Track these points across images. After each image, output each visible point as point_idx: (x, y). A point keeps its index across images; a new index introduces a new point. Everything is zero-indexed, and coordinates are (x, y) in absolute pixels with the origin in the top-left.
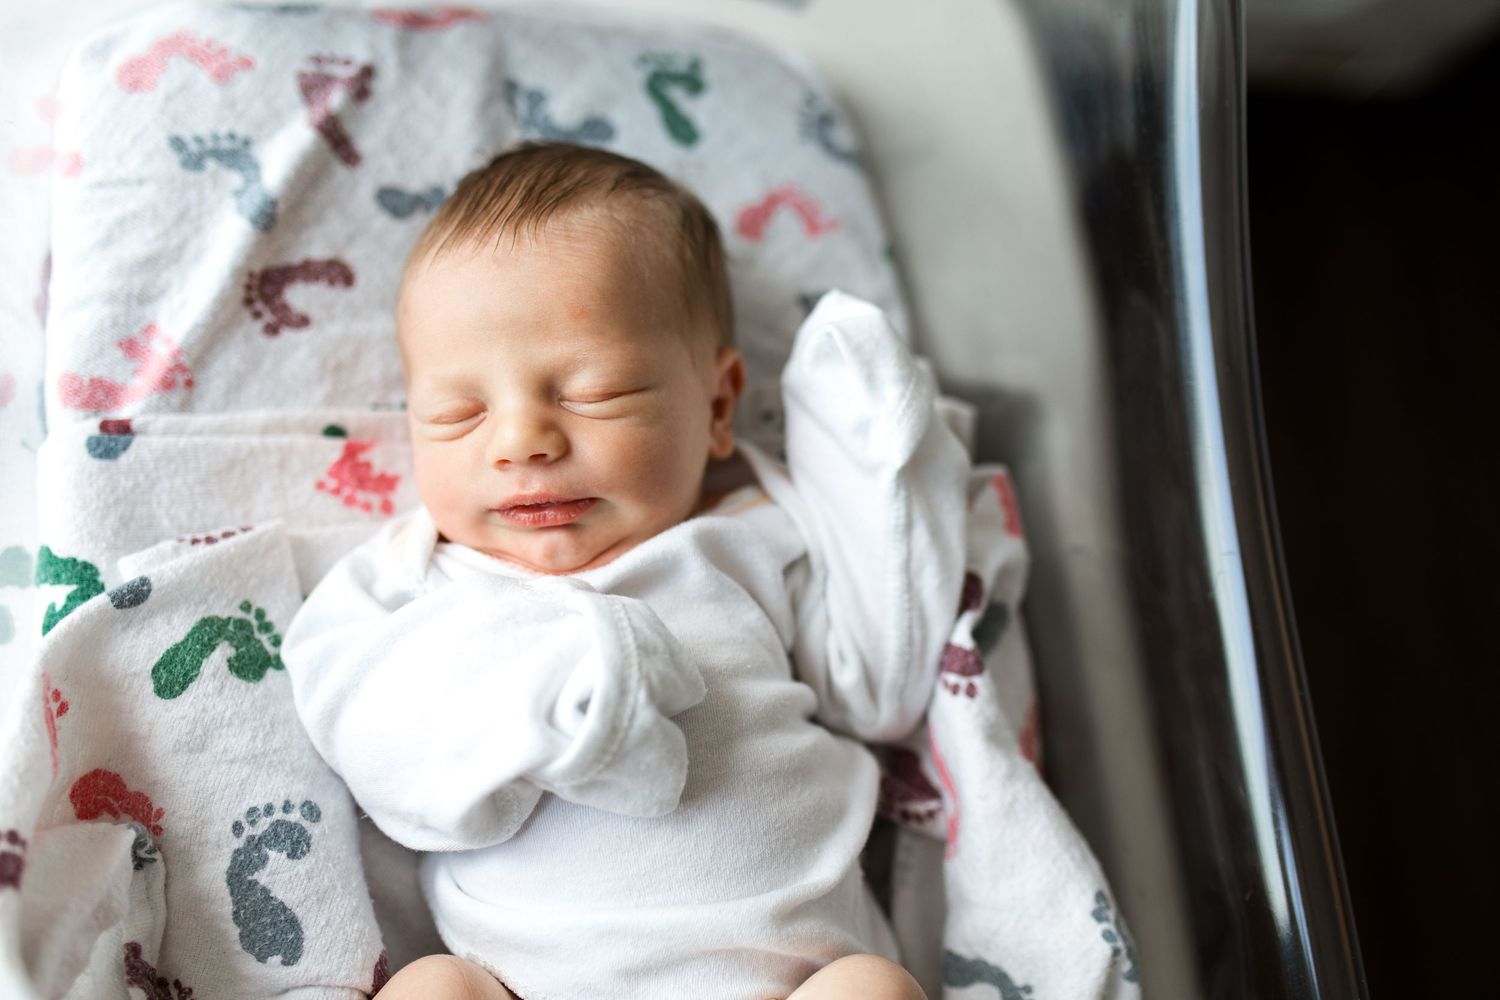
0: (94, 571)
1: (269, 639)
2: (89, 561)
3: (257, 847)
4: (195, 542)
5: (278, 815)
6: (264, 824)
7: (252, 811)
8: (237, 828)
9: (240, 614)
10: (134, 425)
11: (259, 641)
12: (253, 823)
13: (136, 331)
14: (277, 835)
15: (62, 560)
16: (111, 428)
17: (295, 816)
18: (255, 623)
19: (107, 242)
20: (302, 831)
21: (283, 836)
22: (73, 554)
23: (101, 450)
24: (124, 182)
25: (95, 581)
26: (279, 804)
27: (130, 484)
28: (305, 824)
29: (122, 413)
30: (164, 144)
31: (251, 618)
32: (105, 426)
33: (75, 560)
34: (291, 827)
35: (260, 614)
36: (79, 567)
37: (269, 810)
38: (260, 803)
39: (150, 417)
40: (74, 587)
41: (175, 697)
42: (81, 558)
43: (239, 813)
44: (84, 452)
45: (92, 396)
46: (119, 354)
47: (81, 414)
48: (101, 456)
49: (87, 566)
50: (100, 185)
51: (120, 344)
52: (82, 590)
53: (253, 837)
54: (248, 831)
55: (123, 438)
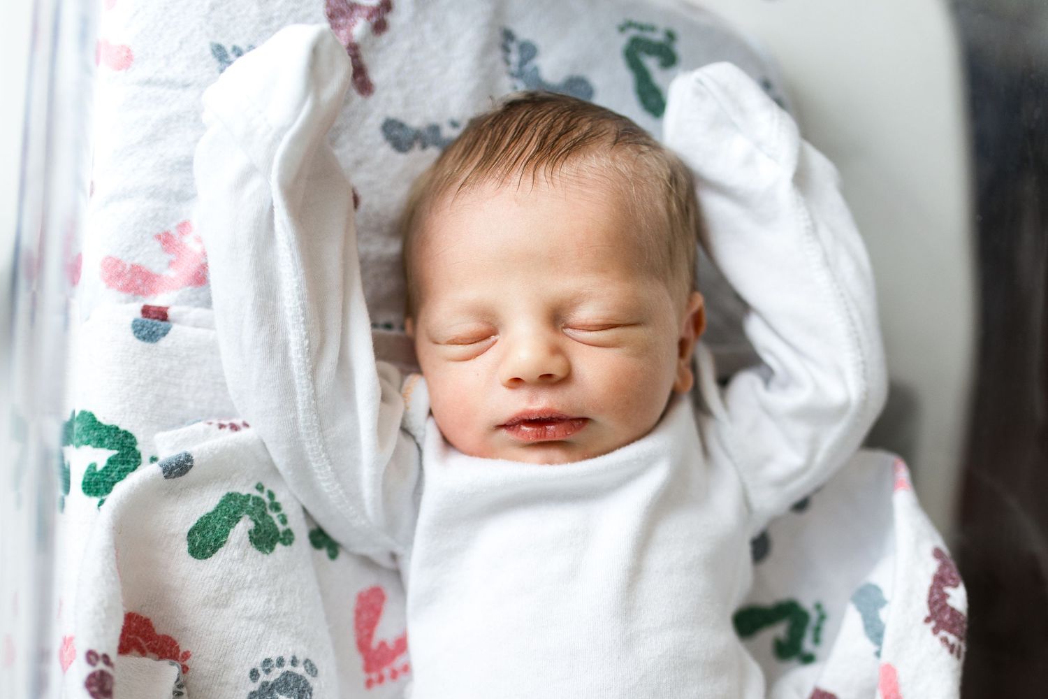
0: (133, 440)
1: (278, 516)
2: (130, 431)
3: (270, 692)
4: (221, 426)
5: (288, 667)
6: (276, 673)
7: (267, 661)
8: (254, 674)
9: (256, 493)
10: (171, 313)
11: (271, 518)
12: (268, 671)
13: (172, 228)
14: (287, 683)
15: (106, 427)
16: (151, 312)
17: (300, 670)
18: (267, 500)
19: (152, 139)
20: (306, 684)
21: (292, 685)
22: (116, 423)
23: (145, 332)
24: (170, 83)
25: (134, 449)
26: (288, 659)
27: (166, 366)
28: (308, 677)
29: (158, 300)
30: (208, 51)
31: (265, 497)
32: (146, 311)
33: (117, 428)
34: (298, 679)
35: (271, 495)
36: (121, 435)
37: (281, 662)
38: (274, 656)
39: (184, 309)
40: (116, 452)
41: (206, 558)
42: (122, 428)
43: (257, 662)
44: (130, 332)
45: (132, 280)
46: (158, 245)
47: (123, 296)
48: (144, 338)
49: (127, 435)
50: (148, 82)
51: (158, 237)
52: (123, 455)
53: (267, 683)
54: (263, 677)
55: (163, 324)
